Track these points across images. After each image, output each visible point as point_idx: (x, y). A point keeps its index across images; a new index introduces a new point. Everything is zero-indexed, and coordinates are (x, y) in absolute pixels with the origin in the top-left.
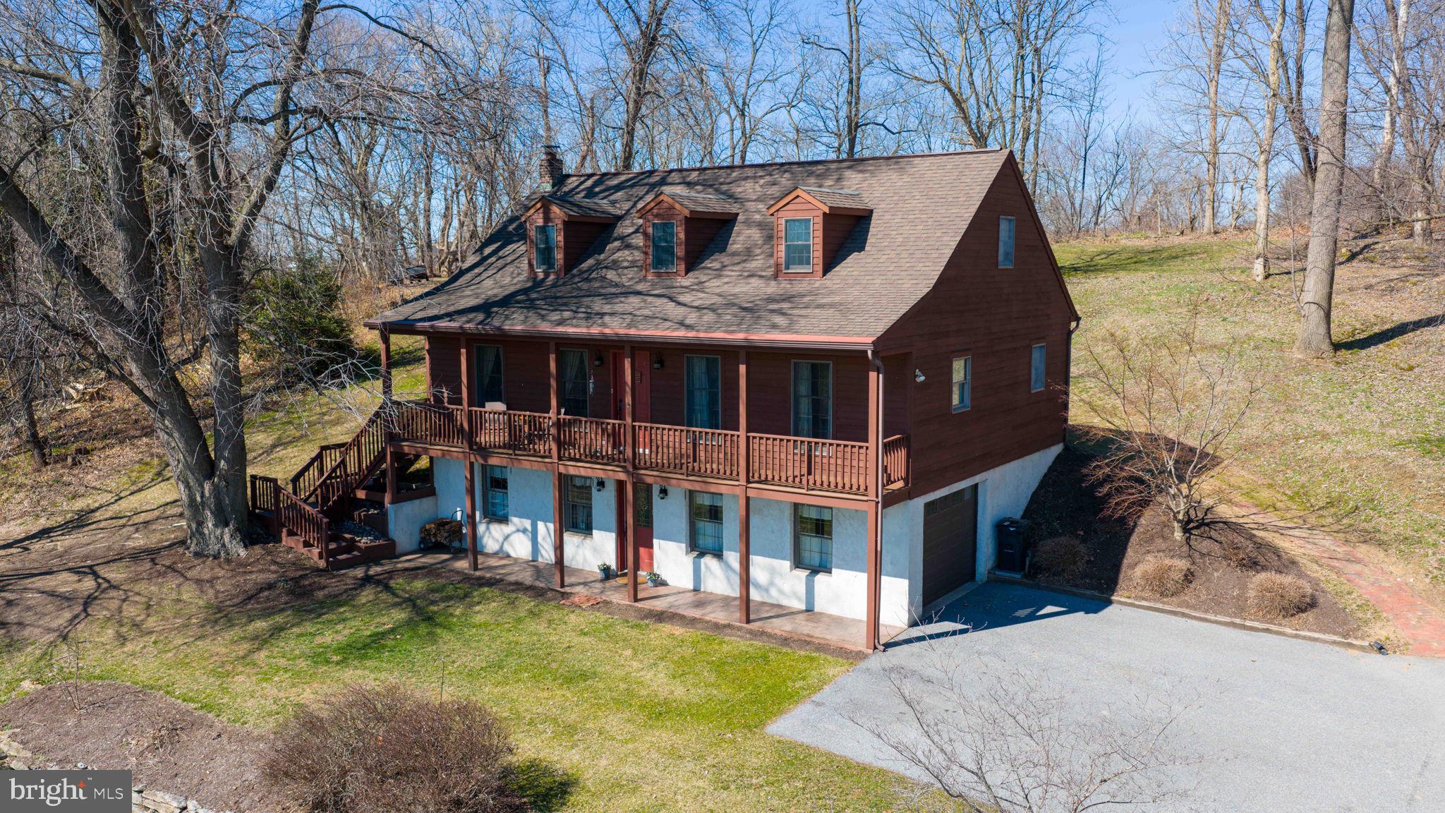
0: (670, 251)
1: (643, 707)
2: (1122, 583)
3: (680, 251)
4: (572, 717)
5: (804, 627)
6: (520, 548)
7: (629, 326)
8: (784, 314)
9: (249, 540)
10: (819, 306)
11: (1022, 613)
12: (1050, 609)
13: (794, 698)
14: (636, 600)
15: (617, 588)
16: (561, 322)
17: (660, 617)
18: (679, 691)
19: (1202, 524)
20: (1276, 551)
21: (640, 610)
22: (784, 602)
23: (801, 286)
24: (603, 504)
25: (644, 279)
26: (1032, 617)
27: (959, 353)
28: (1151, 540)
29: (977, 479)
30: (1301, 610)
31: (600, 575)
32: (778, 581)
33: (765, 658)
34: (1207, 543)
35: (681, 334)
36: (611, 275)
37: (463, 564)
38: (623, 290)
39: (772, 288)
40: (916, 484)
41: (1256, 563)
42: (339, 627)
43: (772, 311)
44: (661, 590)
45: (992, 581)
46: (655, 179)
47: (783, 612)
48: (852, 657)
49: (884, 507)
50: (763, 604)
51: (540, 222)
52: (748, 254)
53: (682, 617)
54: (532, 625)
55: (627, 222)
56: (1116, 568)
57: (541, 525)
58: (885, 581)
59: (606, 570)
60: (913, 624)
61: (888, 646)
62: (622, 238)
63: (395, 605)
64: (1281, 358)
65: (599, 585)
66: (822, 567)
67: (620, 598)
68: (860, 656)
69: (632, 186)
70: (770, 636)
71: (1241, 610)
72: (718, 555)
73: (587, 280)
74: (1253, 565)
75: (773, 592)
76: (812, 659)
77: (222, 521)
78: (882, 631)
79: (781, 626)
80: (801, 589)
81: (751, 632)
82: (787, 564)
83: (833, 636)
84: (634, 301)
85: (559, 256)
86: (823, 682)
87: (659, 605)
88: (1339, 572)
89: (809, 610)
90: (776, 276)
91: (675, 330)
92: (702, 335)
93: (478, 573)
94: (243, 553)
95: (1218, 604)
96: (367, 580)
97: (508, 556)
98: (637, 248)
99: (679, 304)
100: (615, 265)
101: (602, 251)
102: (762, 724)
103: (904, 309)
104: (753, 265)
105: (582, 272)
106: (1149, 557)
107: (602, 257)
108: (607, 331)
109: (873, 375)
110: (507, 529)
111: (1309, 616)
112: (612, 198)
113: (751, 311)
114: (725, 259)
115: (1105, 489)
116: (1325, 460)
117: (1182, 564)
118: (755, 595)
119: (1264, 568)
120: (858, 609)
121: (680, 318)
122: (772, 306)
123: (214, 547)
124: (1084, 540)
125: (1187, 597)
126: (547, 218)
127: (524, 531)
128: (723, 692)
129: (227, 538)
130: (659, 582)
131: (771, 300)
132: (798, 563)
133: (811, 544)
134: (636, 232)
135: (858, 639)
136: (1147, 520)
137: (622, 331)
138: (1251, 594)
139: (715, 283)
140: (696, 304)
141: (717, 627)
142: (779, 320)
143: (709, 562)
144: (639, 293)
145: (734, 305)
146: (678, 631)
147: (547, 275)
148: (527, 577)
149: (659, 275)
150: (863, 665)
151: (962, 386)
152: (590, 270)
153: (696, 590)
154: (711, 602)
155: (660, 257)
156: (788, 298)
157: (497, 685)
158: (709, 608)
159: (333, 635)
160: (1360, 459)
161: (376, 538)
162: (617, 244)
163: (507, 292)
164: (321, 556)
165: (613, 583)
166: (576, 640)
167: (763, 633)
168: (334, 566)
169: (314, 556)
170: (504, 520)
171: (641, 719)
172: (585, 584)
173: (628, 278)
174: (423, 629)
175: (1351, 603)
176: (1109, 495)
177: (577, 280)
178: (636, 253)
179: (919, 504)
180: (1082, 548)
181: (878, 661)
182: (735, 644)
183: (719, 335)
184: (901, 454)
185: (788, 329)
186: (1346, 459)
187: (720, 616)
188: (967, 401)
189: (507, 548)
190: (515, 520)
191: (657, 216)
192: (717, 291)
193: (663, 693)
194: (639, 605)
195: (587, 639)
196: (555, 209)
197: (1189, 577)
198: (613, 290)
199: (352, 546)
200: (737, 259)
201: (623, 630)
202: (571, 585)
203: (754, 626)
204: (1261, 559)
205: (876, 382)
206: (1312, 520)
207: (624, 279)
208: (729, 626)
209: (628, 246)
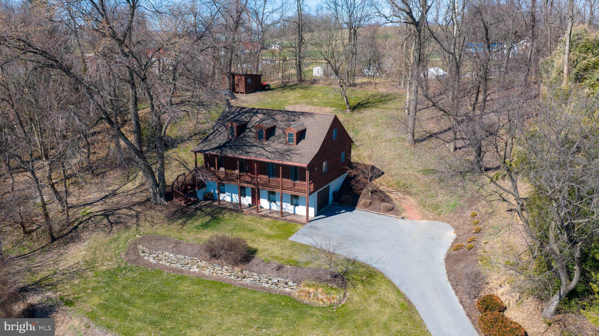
0: (262, 136)
1: (266, 236)
2: (358, 205)
3: (264, 136)
4: (253, 238)
5: (294, 218)
6: (228, 199)
7: (256, 157)
8: (289, 156)
9: (167, 200)
10: (296, 154)
11: (337, 212)
12: (343, 211)
13: (293, 233)
14: (258, 212)
15: (253, 209)
16: (240, 154)
17: (264, 216)
18: (272, 233)
19: (376, 191)
20: (389, 197)
21: (259, 215)
22: (289, 212)
23: (292, 147)
24: (248, 191)
25: (256, 142)
26: (339, 213)
27: (324, 161)
28: (364, 195)
29: (329, 185)
30: (390, 210)
31: (248, 206)
32: (288, 207)
33: (287, 225)
34: (376, 196)
35: (267, 160)
36: (248, 139)
37: (216, 203)
38: (252, 144)
39: (285, 147)
40: (315, 189)
41: (384, 200)
42: (198, 221)
43: (287, 155)
44: (263, 209)
45: (332, 204)
46: (255, 111)
47: (290, 214)
48: (303, 224)
49: (309, 195)
50: (285, 212)
51: (230, 126)
52: (279, 137)
53: (269, 216)
54: (238, 219)
55: (250, 124)
56: (357, 201)
57: (233, 195)
58: (310, 208)
59: (249, 205)
60: (315, 216)
61: (310, 221)
62: (249, 129)
63: (206, 215)
64: (403, 145)
65: (249, 208)
66: (296, 205)
67: (255, 212)
68: (305, 224)
69: (250, 112)
70: (287, 220)
71: (380, 211)
72: (275, 202)
73: (242, 140)
74: (383, 201)
75: (287, 210)
76: (296, 225)
77: (161, 196)
78: (309, 218)
79: (289, 218)
80: (293, 209)
81: (283, 219)
82: (289, 204)
83: (299, 220)
84: (255, 148)
85: (235, 134)
86: (298, 230)
87: (263, 213)
88: (400, 201)
89: (294, 214)
90: (286, 144)
91: (266, 159)
92: (272, 161)
93: (220, 206)
94: (166, 203)
95: (376, 209)
96: (197, 209)
97: (225, 201)
98: (253, 132)
99: (266, 150)
100: (248, 136)
101: (245, 132)
102: (288, 238)
103: (313, 157)
104: (281, 140)
105: (241, 138)
106: (363, 200)
107: (245, 134)
108: (251, 158)
109: (307, 171)
110: (225, 195)
111: (392, 212)
112: (245, 115)
113: (282, 154)
114: (274, 137)
115: (354, 187)
116: (404, 175)
117: (369, 201)
118: (283, 211)
119: (386, 202)
120: (304, 214)
121: (267, 155)
122: (287, 153)
123: (159, 202)
124: (351, 196)
125: (370, 208)
126: (232, 125)
127: (229, 196)
128: (280, 232)
129: (162, 200)
130: (262, 208)
131: (286, 151)
132: (292, 204)
133: (295, 200)
134: (252, 127)
135: (304, 220)
136: (364, 191)
137: (255, 159)
138: (382, 207)
139: (272, 144)
140: (269, 151)
141: (276, 218)
142: (288, 158)
143: (273, 203)
144: (256, 146)
145: (278, 152)
146: (268, 219)
147: (232, 138)
148: (231, 207)
149: (259, 141)
150: (306, 226)
151: (325, 167)
152: (243, 137)
153: (270, 209)
154: (274, 212)
155: (259, 137)
156: (289, 151)
157: (237, 232)
158: (274, 214)
159: (198, 223)
160: (411, 175)
161: (195, 198)
162: (248, 130)
163: (224, 142)
164: (184, 203)
165: (251, 208)
166: (249, 222)
167: (286, 219)
168: (188, 206)
169: (183, 203)
170: (224, 193)
171: (266, 238)
172: (246, 208)
173: (252, 140)
174: (216, 221)
175: (400, 209)
176: (354, 188)
177: (240, 140)
178: (253, 133)
179: (316, 193)
180: (351, 197)
181: (308, 225)
182: (281, 222)
183: (276, 161)
184: (313, 184)
185: (290, 161)
186: (408, 175)
187: (276, 216)
188: (326, 169)
189: (225, 199)
190: (227, 193)
191: (259, 128)
192: (274, 147)
193: (269, 233)
194: (259, 213)
195: (251, 222)
196: (234, 123)
197: (371, 203)
198: (249, 144)
199: (190, 200)
200: (277, 138)
201: (257, 220)
202: (243, 209)
203: (284, 218)
204: (385, 199)
205: (307, 173)
206: (399, 189)
207: (251, 141)
208: (278, 218)
209: (251, 131)
